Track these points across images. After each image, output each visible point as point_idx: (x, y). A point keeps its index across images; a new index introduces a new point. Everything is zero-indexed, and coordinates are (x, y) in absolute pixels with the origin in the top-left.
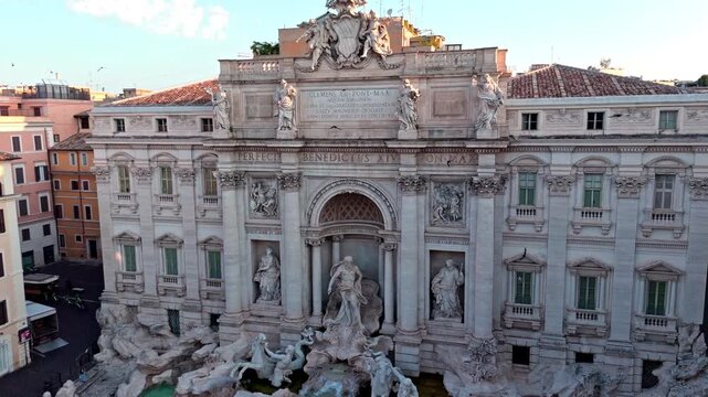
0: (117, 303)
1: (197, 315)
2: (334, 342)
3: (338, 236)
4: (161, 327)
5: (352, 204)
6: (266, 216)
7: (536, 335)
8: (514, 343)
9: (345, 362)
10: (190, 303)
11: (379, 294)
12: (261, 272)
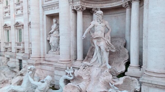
0: (4, 56)
2: (85, 78)
3: (96, 9)
10: (26, 56)
11: (125, 46)
12: (50, 33)
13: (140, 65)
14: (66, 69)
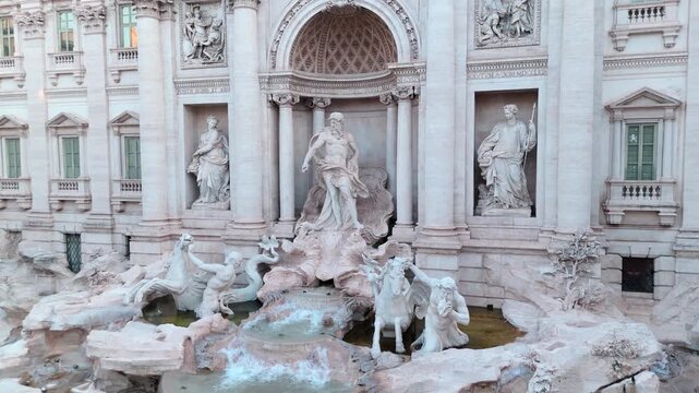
1: (105, 238)
2: (310, 253)
3: (322, 100)
4: (52, 260)
5: (344, 45)
6: (208, 63)
7: (669, 235)
8: (626, 253)
9: (330, 283)
10: (98, 220)
11: (387, 186)
12: (200, 155)
13: (414, 221)
14: (261, 241)
